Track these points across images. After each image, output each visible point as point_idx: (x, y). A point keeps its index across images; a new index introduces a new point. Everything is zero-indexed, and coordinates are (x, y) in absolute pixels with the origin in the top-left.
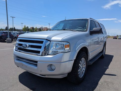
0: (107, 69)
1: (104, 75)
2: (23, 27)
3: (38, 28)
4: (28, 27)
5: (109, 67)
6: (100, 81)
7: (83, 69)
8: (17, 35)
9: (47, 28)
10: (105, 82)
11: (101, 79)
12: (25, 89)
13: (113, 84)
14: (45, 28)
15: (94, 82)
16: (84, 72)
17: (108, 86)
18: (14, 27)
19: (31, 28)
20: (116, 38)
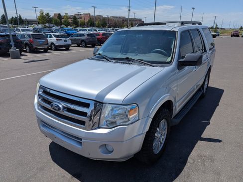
0: (206, 127)
1: (199, 141)
2: (39, 14)
3: (69, 15)
4: (48, 14)
5: (210, 122)
6: (191, 154)
7: (163, 137)
8: (29, 39)
9: (89, 14)
10: (200, 156)
11: (193, 151)
12: (64, 177)
13: (213, 161)
14: (84, 14)
15: (180, 158)
16: (163, 142)
17: (204, 165)
18: (18, 16)
19: (55, 15)
20: (238, 36)
